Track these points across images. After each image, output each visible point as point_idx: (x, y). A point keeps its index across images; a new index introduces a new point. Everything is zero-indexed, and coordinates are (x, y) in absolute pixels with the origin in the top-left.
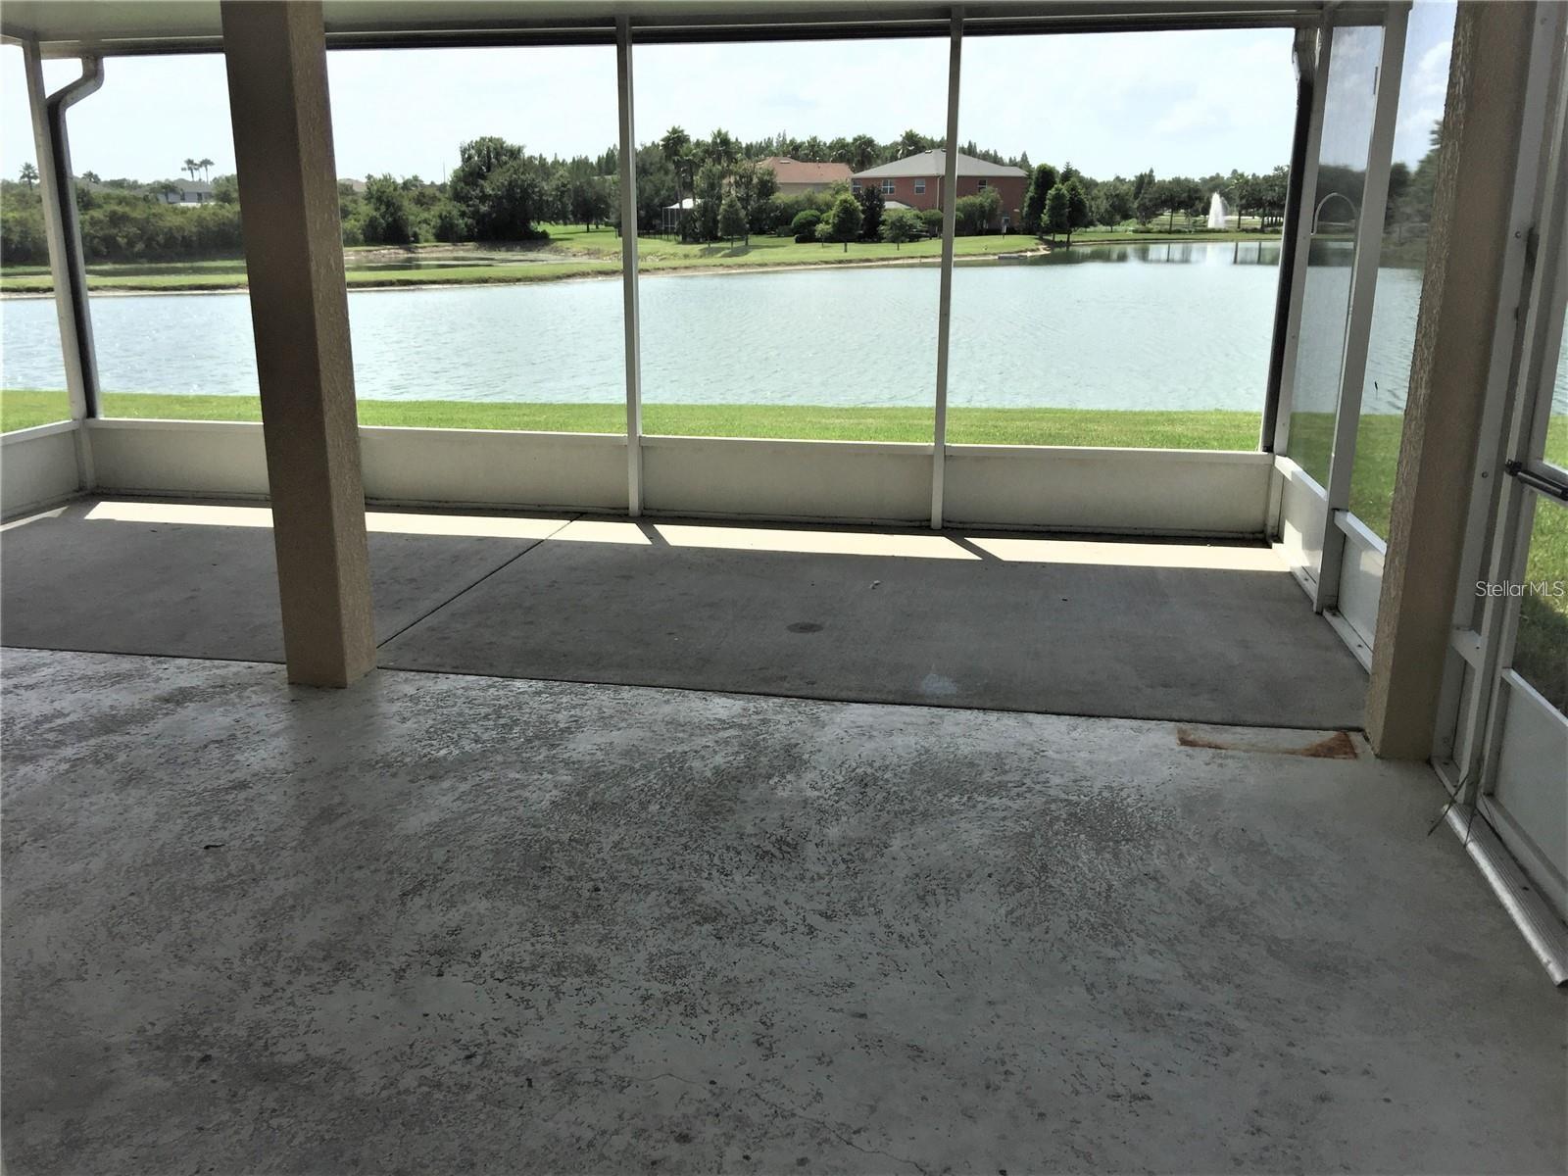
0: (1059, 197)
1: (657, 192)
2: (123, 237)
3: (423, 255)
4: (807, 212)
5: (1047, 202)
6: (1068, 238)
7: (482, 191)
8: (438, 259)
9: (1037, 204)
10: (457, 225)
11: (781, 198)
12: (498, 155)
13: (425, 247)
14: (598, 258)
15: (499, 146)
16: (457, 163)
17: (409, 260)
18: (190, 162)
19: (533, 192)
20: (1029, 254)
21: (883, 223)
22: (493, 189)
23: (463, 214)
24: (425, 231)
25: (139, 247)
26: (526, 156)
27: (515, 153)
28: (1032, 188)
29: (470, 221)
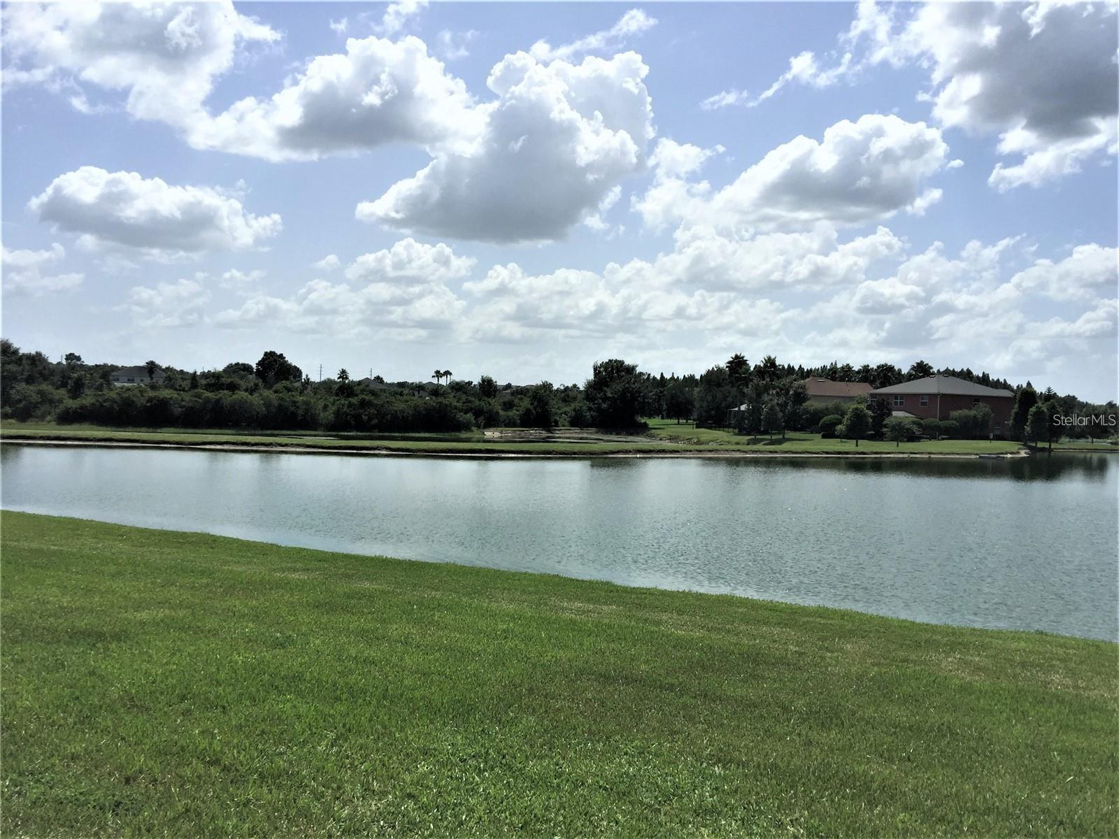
0: (1039, 413)
1: (725, 400)
2: (365, 415)
3: (557, 435)
4: (832, 416)
5: (1029, 417)
6: (1050, 446)
7: (605, 395)
8: (569, 438)
9: (1021, 418)
10: (585, 416)
11: (812, 405)
12: (618, 371)
13: (561, 430)
14: (676, 442)
15: (619, 365)
16: (590, 376)
17: (549, 437)
18: (438, 372)
19: (639, 396)
20: (1009, 456)
21: (885, 426)
22: (612, 393)
23: (590, 409)
24: (563, 419)
25: (375, 421)
26: (637, 372)
27: (630, 370)
28: (1017, 406)
29: (594, 414)
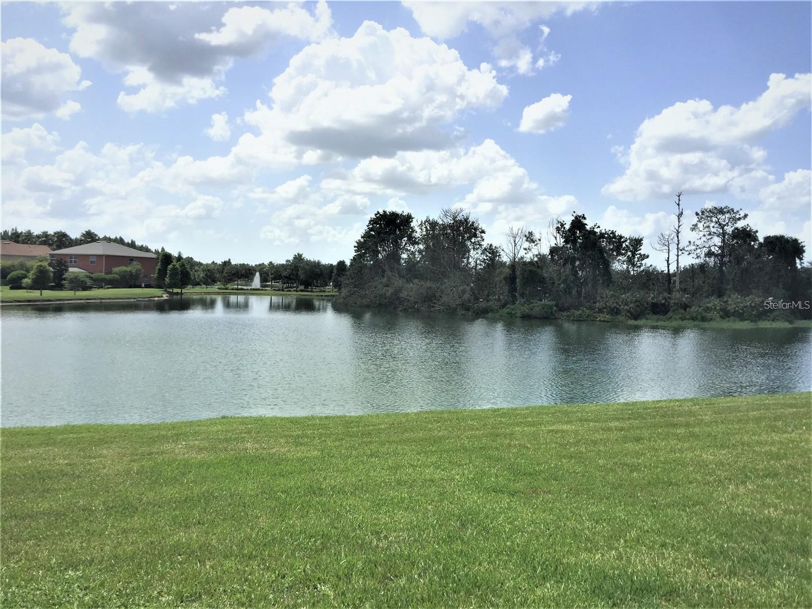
0: (174, 269)
4: (17, 272)
5: (168, 272)
6: (181, 291)
9: (162, 273)
20: (156, 299)
21: (65, 279)
28: (159, 264)
